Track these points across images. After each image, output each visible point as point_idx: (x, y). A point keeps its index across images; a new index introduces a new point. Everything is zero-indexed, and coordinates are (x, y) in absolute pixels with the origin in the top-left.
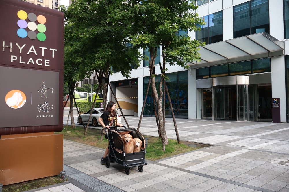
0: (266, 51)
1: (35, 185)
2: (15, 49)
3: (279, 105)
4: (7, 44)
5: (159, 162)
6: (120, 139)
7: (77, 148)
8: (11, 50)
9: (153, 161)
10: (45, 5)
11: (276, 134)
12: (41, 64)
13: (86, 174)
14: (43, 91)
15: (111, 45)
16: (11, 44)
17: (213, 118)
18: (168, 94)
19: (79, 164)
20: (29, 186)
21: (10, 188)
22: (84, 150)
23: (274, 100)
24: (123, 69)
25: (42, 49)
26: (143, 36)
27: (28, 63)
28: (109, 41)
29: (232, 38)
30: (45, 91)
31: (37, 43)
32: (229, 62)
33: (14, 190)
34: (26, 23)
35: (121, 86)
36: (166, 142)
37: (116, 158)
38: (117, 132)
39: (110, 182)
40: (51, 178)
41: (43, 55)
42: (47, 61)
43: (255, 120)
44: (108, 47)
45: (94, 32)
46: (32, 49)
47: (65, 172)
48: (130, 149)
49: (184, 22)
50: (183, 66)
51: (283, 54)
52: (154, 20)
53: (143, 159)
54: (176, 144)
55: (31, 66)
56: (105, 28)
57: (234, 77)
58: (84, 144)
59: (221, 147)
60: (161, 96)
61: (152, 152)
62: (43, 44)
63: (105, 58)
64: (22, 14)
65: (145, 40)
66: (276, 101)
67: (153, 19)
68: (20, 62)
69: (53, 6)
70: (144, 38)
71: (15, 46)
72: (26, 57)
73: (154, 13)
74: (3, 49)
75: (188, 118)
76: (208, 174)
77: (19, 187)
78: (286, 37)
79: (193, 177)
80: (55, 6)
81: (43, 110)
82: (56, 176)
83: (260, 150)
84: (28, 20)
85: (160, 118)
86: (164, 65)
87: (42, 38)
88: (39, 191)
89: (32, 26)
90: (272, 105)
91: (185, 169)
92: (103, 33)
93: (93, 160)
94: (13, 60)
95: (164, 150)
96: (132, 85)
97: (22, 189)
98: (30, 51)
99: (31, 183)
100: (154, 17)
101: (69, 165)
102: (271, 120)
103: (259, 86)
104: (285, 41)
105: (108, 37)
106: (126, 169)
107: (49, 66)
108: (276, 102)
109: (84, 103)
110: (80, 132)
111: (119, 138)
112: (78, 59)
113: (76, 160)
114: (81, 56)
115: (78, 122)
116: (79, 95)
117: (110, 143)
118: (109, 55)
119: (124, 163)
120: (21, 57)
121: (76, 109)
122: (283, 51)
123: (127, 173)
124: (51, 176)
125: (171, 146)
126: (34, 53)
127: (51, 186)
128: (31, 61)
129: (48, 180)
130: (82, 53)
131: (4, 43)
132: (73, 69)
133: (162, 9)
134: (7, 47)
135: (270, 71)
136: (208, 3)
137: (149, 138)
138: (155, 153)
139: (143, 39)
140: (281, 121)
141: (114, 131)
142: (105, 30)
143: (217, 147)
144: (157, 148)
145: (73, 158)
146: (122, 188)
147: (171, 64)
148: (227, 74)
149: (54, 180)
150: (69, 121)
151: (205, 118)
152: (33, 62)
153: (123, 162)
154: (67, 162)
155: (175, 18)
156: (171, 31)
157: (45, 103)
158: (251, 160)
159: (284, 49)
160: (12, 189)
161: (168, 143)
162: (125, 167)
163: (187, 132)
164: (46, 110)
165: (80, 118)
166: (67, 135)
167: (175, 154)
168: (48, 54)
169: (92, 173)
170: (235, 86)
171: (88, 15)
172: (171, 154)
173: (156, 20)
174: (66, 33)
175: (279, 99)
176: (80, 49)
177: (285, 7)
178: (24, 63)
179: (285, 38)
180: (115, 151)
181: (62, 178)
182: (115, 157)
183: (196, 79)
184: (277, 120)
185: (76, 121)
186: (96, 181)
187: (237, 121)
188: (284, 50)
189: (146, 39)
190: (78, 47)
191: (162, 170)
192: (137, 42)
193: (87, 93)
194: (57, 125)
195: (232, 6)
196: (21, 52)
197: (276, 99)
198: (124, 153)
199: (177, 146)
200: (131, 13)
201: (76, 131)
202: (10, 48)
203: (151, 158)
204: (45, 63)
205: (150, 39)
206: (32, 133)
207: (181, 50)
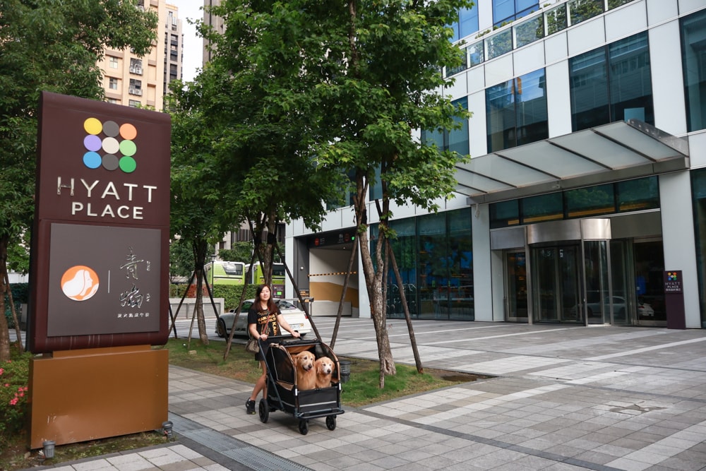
0: (647, 160)
1: (113, 446)
2: (80, 190)
3: (681, 286)
4: (66, 181)
5: (366, 409)
6: (288, 362)
7: (204, 385)
8: (72, 192)
9: (354, 407)
10: (149, 60)
11: (653, 354)
12: (127, 216)
13: (213, 430)
14: (131, 266)
15: (278, 162)
16: (73, 181)
17: (530, 319)
18: (396, 267)
19: (205, 414)
20: (103, 448)
21: (68, 451)
22: (219, 388)
23: (669, 274)
24: (306, 213)
25: (128, 187)
26: (338, 147)
27: (103, 215)
28: (275, 153)
29: (570, 131)
30: (133, 267)
31: (120, 177)
32: (563, 187)
33: (76, 454)
34: (100, 140)
35: (319, 245)
36: (390, 369)
37: (281, 402)
38: (282, 347)
39: (256, 443)
40: (144, 434)
41: (130, 199)
42: (137, 210)
43: (630, 322)
44: (271, 165)
45: (242, 136)
46: (111, 188)
47: (171, 423)
48: (310, 382)
49: (419, 117)
50: (424, 206)
51: (687, 166)
52: (359, 113)
53: (335, 402)
54: (414, 373)
55: (108, 221)
56: (266, 127)
57: (576, 221)
58: (220, 377)
59: (512, 380)
60: (380, 272)
61: (356, 391)
62: (130, 177)
63: (266, 187)
64: (93, 126)
65: (342, 155)
66: (672, 276)
67: (357, 111)
68: (89, 214)
69: (165, 59)
70: (339, 151)
71: (79, 185)
72: (98, 204)
73: (358, 98)
74: (59, 191)
75: (473, 320)
76: (455, 430)
77: (85, 450)
78: (693, 127)
79: (422, 434)
80: (171, 59)
81: (129, 302)
82: (153, 432)
83: (588, 386)
84: (102, 136)
85: (379, 318)
86: (386, 204)
87: (128, 166)
88: (121, 457)
89: (110, 145)
90: (663, 287)
91: (412, 421)
92: (260, 138)
93: (233, 405)
94: (76, 211)
95: (383, 385)
96: (346, 242)
97: (89, 453)
98: (106, 192)
99: (106, 444)
100: (359, 107)
101: (183, 416)
102: (664, 322)
103: (636, 241)
104: (689, 137)
105: (273, 146)
106: (301, 422)
107: (141, 218)
108: (672, 279)
109: (235, 288)
110: (218, 352)
111: (286, 359)
112: (210, 193)
113: (200, 407)
114: (217, 186)
115: (216, 332)
116: (225, 269)
117: (269, 371)
118: (274, 181)
119: (296, 409)
120: (89, 205)
121: (210, 302)
122: (686, 159)
123: (303, 431)
124: (146, 432)
125: (400, 379)
126: (114, 196)
127: (144, 448)
128: (108, 211)
129: (139, 438)
130: (218, 180)
131: (59, 179)
132: (202, 213)
133: (373, 90)
134: (65, 186)
135: (658, 206)
136: (511, 52)
137: (365, 363)
138: (362, 391)
139: (337, 154)
140: (688, 324)
141: (277, 345)
142: (266, 131)
143: (502, 379)
144: (369, 382)
145: (195, 403)
146: (276, 453)
147: (400, 202)
148: (561, 216)
149: (150, 438)
150: (193, 330)
151: (515, 319)
152: (111, 213)
153: (294, 408)
154: (180, 410)
155: (404, 108)
156: (393, 136)
157: (133, 290)
158: (557, 404)
159: (687, 155)
160: (71, 453)
161: (395, 372)
162: (299, 417)
163: (453, 351)
164: (136, 303)
165: (221, 322)
166: (189, 358)
167: (405, 395)
168: (140, 195)
169: (226, 428)
170: (578, 243)
171: (231, 99)
172: (397, 393)
173: (363, 112)
174: (187, 134)
175: (679, 273)
176: (214, 172)
177: (688, 56)
178: (96, 215)
179: (689, 130)
180: (278, 386)
181: (166, 435)
182: (278, 399)
183: (490, 228)
184: (678, 322)
185: (211, 330)
186: (231, 442)
187: (585, 325)
188: (689, 157)
189: (344, 153)
190: (211, 168)
191: (365, 424)
192: (326, 159)
193: (243, 264)
194: (157, 332)
195: (567, 58)
196: (89, 195)
197: (672, 272)
198: (296, 390)
199: (414, 378)
200: (315, 98)
201: (209, 351)
202: (70, 189)
203: (353, 401)
204: (135, 213)
205: (352, 153)
206: (109, 347)
207: (415, 173)
